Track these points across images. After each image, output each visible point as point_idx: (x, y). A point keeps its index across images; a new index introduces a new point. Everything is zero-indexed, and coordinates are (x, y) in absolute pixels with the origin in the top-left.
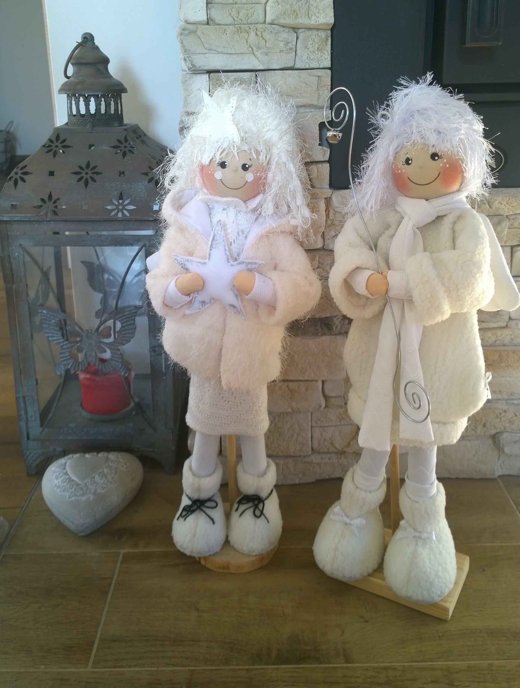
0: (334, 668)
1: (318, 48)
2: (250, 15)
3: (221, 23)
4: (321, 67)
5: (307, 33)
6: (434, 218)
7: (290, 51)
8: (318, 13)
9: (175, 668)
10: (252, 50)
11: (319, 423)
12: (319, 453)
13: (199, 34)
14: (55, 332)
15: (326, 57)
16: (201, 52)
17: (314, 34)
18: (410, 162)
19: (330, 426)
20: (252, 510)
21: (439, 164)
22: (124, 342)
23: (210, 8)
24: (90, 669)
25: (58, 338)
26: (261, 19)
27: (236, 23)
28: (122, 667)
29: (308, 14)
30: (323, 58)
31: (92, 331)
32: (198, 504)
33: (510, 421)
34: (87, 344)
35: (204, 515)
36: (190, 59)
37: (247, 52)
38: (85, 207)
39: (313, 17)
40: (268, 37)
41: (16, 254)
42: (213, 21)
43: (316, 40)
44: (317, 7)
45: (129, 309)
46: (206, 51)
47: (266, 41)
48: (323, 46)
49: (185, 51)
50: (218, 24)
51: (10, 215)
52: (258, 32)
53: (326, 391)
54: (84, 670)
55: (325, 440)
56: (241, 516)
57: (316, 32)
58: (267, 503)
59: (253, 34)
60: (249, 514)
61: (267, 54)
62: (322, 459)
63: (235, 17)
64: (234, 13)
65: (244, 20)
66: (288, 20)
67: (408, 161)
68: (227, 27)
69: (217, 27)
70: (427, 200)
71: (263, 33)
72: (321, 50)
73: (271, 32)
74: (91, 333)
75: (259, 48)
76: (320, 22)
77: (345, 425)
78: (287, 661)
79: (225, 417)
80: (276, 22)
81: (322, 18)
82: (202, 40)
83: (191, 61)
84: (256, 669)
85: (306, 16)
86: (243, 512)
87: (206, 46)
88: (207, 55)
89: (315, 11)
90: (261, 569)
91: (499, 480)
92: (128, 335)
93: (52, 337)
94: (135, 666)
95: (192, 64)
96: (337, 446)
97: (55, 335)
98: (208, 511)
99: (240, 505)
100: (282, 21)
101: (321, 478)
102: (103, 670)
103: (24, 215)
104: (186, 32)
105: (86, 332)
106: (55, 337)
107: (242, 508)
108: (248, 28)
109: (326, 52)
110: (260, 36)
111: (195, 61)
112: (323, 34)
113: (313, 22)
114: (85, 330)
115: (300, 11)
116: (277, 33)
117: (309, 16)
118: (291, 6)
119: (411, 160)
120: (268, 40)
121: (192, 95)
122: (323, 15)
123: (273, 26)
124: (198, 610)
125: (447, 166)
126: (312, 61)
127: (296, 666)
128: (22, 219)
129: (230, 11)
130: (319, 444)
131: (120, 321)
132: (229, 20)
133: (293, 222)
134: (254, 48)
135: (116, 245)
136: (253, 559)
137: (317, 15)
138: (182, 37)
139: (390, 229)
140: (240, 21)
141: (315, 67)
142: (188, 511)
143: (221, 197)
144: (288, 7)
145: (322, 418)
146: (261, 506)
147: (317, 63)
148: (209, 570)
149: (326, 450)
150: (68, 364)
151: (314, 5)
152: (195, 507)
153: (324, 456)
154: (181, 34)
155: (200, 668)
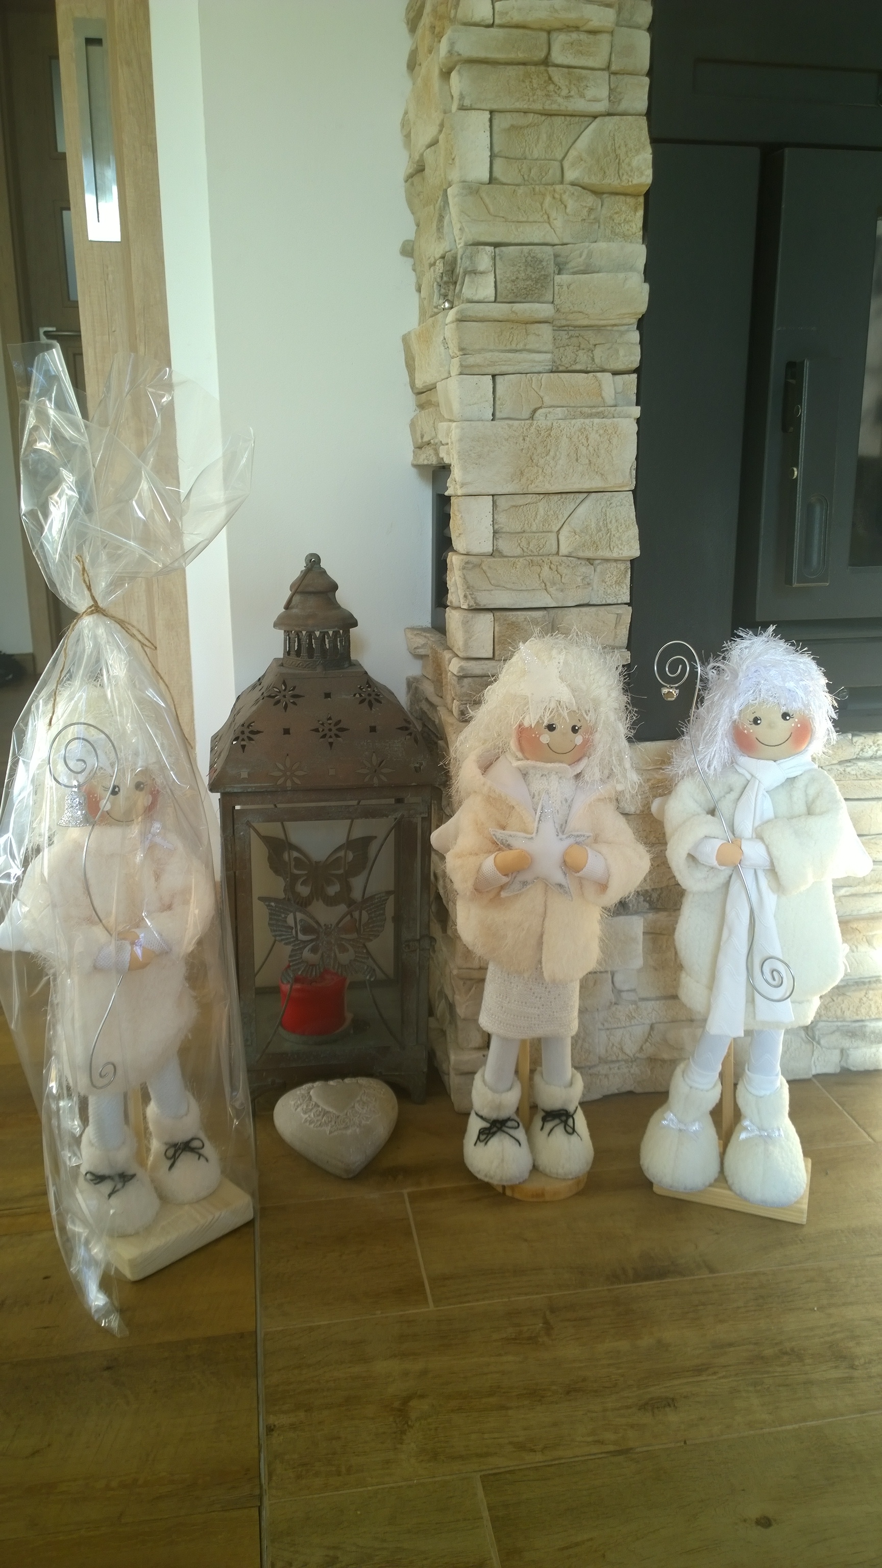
0: (701, 1279)
1: (616, 582)
2: (541, 546)
3: (509, 555)
4: (619, 602)
5: (605, 565)
6: (784, 781)
7: (587, 586)
8: (621, 544)
9: (528, 1297)
10: (545, 586)
11: (606, 1024)
12: (606, 1063)
13: (484, 568)
14: (284, 929)
15: (625, 591)
16: (487, 589)
17: (613, 566)
18: (759, 722)
19: (618, 1028)
20: (561, 1127)
21: (790, 724)
22: (371, 938)
23: (497, 539)
24: (432, 1306)
25: (288, 936)
26: (554, 550)
27: (525, 554)
28: (469, 1302)
29: (610, 545)
30: (622, 593)
31: (331, 925)
32: (498, 1125)
33: (826, 1007)
34: (325, 942)
35: (507, 1136)
36: (473, 596)
37: (540, 588)
38: (332, 772)
39: (615, 549)
40: (565, 571)
41: (242, 834)
42: (500, 552)
43: (615, 573)
44: (619, 538)
45: (379, 896)
46: (491, 587)
47: (561, 576)
48: (622, 579)
49: (468, 588)
50: (506, 557)
51: (242, 785)
52: (552, 566)
53: (617, 985)
54: (427, 1310)
55: (613, 1045)
56: (550, 1135)
57: (615, 564)
58: (575, 1117)
59: (546, 568)
60: (559, 1132)
61: (562, 591)
62: (610, 1069)
63: (524, 548)
64: (524, 543)
65: (535, 551)
66: (587, 552)
67: (756, 721)
68: (517, 560)
69: (506, 559)
70: (775, 761)
71: (559, 567)
72: (618, 584)
73: (568, 566)
74: (331, 927)
75: (554, 584)
76: (623, 555)
77: (636, 1025)
78: (647, 1278)
79: (536, 1016)
80: (574, 555)
81: (626, 551)
82: (489, 575)
83: (475, 599)
84: (618, 1288)
85: (607, 547)
86: (551, 1130)
87: (493, 582)
88: (493, 592)
89: (618, 542)
90: (579, 1194)
91: (814, 1080)
92: (376, 929)
93: (280, 935)
94: (483, 1299)
95: (475, 603)
96: (628, 1052)
97: (284, 933)
98: (512, 1132)
99: (545, 1123)
100: (581, 554)
101: (609, 1093)
102: (449, 1307)
103: (259, 785)
104: (470, 566)
105: (324, 928)
106: (283, 935)
107: (549, 1126)
108: (541, 561)
109: (624, 585)
110: (554, 570)
111: (478, 599)
112: (622, 566)
113: (615, 555)
114: (322, 924)
115: (601, 542)
116: (575, 567)
117: (610, 548)
118: (591, 536)
119: (760, 720)
120: (564, 575)
121: (474, 638)
122: (626, 547)
123: (570, 558)
124: (526, 1240)
125: (799, 726)
126: (609, 596)
127: (659, 1282)
128: (257, 790)
129: (519, 541)
130: (607, 1051)
131: (367, 911)
132: (518, 551)
133: (619, 787)
134: (548, 584)
135: (366, 817)
136: (570, 1183)
137: (620, 547)
138: (465, 571)
139: (732, 793)
140: (530, 553)
141: (612, 603)
142: (488, 1134)
143: (544, 762)
144: (587, 537)
145: (610, 1019)
146: (570, 1121)
147: (614, 598)
148: (519, 1201)
149: (614, 1058)
150: (299, 969)
151: (616, 536)
152: (494, 1129)
153: (612, 1066)
154: (464, 568)
155: (555, 1294)
